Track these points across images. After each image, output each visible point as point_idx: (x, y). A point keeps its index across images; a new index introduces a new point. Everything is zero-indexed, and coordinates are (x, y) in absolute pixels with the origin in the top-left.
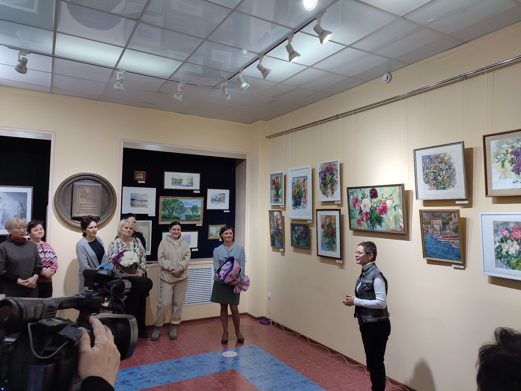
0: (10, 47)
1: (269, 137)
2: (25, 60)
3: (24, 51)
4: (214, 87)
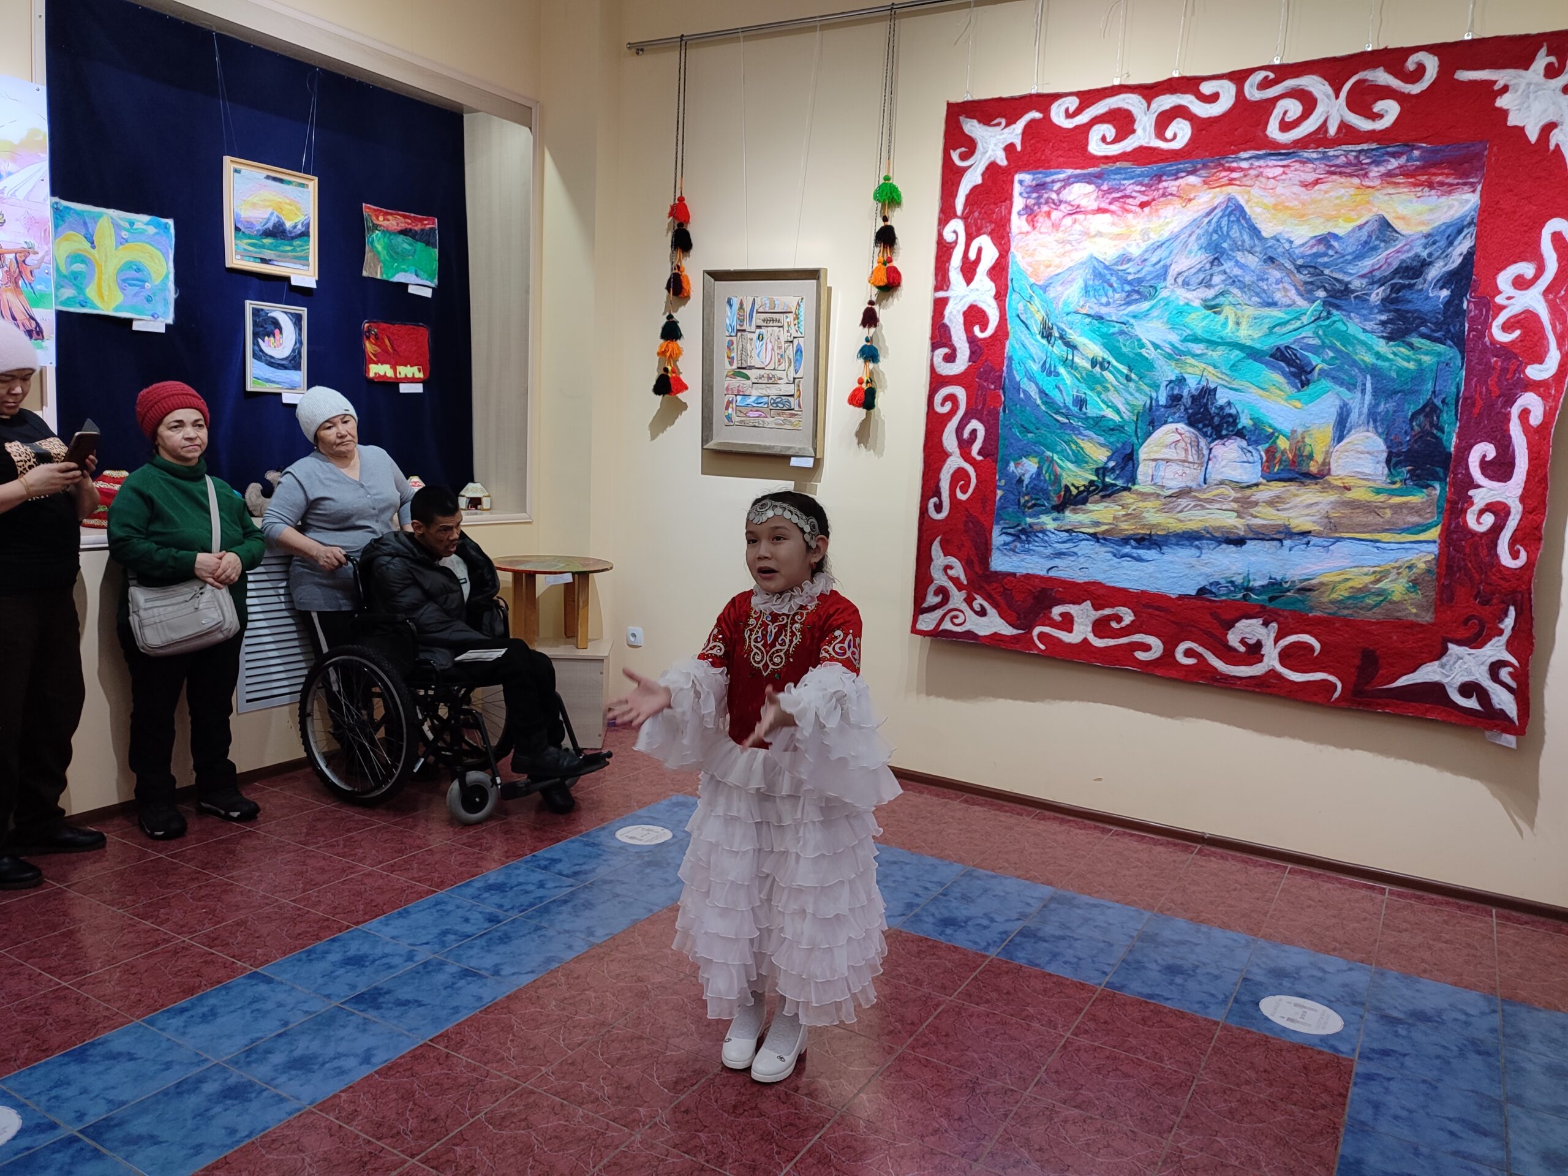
1: (639, 49)
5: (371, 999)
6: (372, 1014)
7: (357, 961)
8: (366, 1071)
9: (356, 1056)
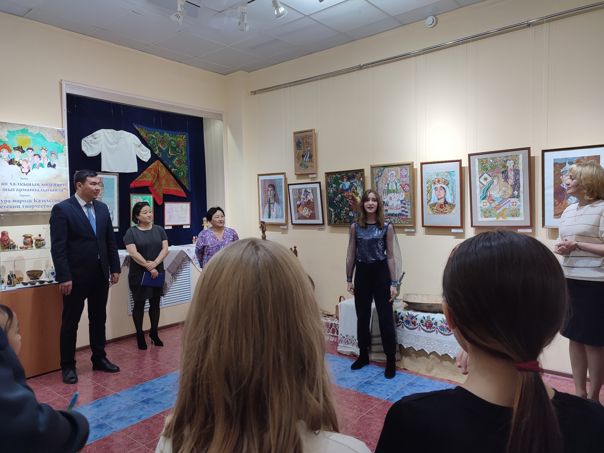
1: (255, 93)
4: (219, 12)
5: (146, 402)
6: (145, 406)
7: (146, 391)
8: (139, 421)
9: (137, 417)
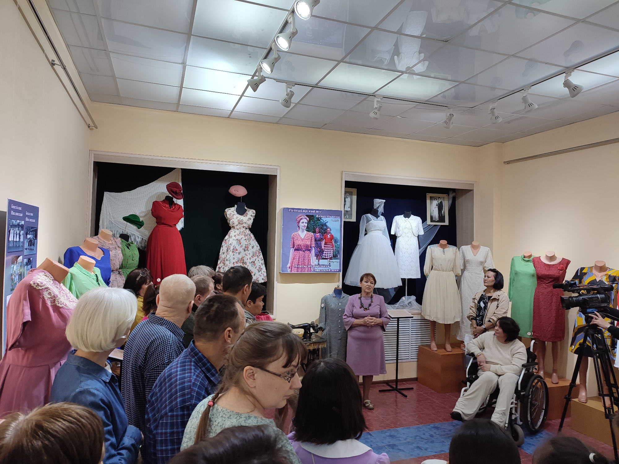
0: (278, 81)
1: (508, 163)
2: (293, 93)
3: (291, 84)
4: (472, 108)
5: (392, 446)
